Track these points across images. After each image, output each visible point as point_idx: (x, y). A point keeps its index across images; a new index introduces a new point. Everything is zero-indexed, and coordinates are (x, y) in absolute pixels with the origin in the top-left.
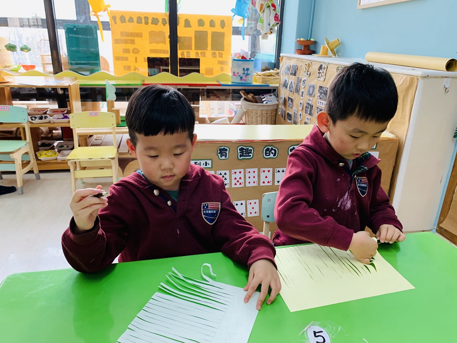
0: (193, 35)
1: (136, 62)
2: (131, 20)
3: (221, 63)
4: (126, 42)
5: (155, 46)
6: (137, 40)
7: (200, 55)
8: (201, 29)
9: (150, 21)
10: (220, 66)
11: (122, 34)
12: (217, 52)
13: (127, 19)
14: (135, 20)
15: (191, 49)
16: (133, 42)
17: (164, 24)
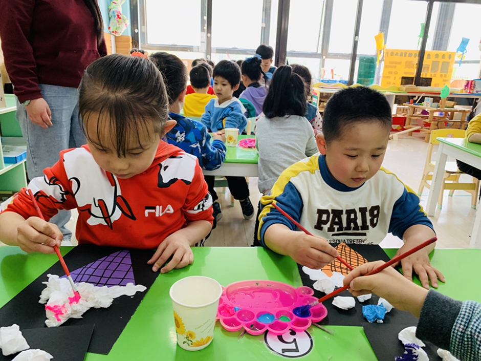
0: (431, 64)
1: (395, 79)
2: (397, 54)
3: (445, 81)
4: (391, 67)
5: (407, 70)
6: (398, 66)
7: (433, 75)
8: (436, 60)
9: (407, 55)
10: (444, 82)
12: (443, 74)
13: (395, 54)
14: (399, 54)
15: (428, 72)
16: (395, 67)
17: (415, 56)
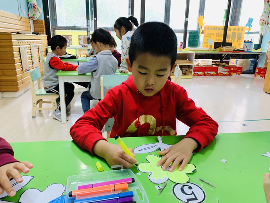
0: (231, 34)
3: (239, 44)
4: (208, 37)
5: (218, 38)
6: (212, 36)
7: (232, 41)
8: (234, 31)
9: (217, 29)
11: (207, 34)
12: (239, 40)
14: (212, 29)
15: (230, 39)
17: (222, 30)
